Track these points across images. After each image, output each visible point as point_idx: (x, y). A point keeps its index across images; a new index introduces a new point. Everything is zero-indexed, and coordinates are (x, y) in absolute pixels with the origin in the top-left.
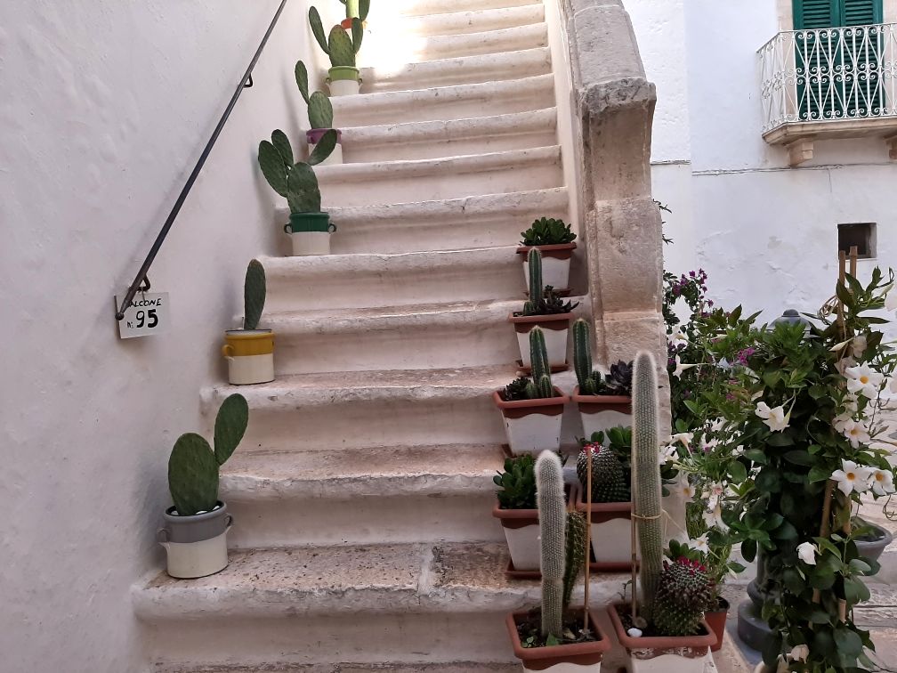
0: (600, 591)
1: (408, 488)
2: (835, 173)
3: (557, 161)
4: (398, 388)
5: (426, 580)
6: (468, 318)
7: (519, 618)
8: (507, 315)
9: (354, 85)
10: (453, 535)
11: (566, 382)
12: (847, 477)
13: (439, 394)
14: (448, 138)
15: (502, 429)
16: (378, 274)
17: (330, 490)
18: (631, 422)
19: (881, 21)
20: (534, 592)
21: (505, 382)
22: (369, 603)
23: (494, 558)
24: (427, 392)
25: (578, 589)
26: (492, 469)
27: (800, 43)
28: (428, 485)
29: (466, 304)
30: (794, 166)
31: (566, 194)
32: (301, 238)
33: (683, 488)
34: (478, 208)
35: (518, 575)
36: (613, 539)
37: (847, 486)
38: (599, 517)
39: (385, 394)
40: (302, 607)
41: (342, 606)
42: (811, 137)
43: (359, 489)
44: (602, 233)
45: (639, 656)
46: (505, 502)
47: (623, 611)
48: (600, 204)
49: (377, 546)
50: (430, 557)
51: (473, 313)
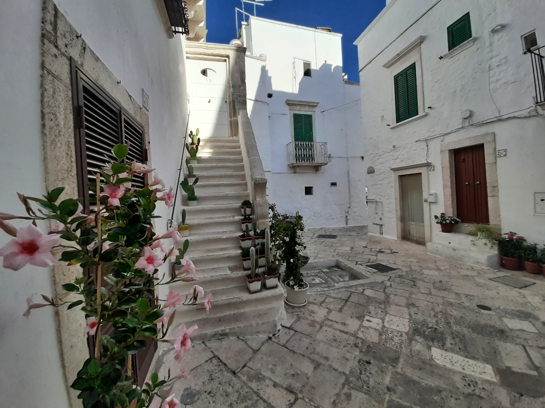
0: (260, 270)
1: (223, 256)
2: (304, 174)
3: (246, 184)
4: (219, 236)
5: (229, 272)
6: (231, 220)
7: (247, 276)
8: (239, 220)
9: (196, 161)
10: (231, 264)
11: (252, 233)
12: (297, 248)
13: (227, 237)
14: (221, 177)
15: (239, 243)
16: (209, 210)
17: (207, 258)
18: (265, 241)
19: (313, 141)
20: (249, 272)
21: (241, 234)
22: (219, 277)
23: (240, 267)
24: (224, 237)
25: (257, 270)
26: (239, 251)
27: (296, 144)
28: (227, 255)
29: (229, 217)
30: (295, 173)
31: (249, 193)
32: (191, 202)
33: (274, 252)
34: (230, 195)
35: (245, 269)
36: (262, 261)
37: (297, 249)
38: (260, 258)
39: (215, 237)
40: (205, 280)
41: (213, 279)
42: (299, 166)
43: (213, 257)
44: (258, 205)
45: (267, 279)
46: (243, 256)
47: (264, 273)
48: (258, 200)
49: (217, 268)
50: (228, 269)
51: (231, 219)
